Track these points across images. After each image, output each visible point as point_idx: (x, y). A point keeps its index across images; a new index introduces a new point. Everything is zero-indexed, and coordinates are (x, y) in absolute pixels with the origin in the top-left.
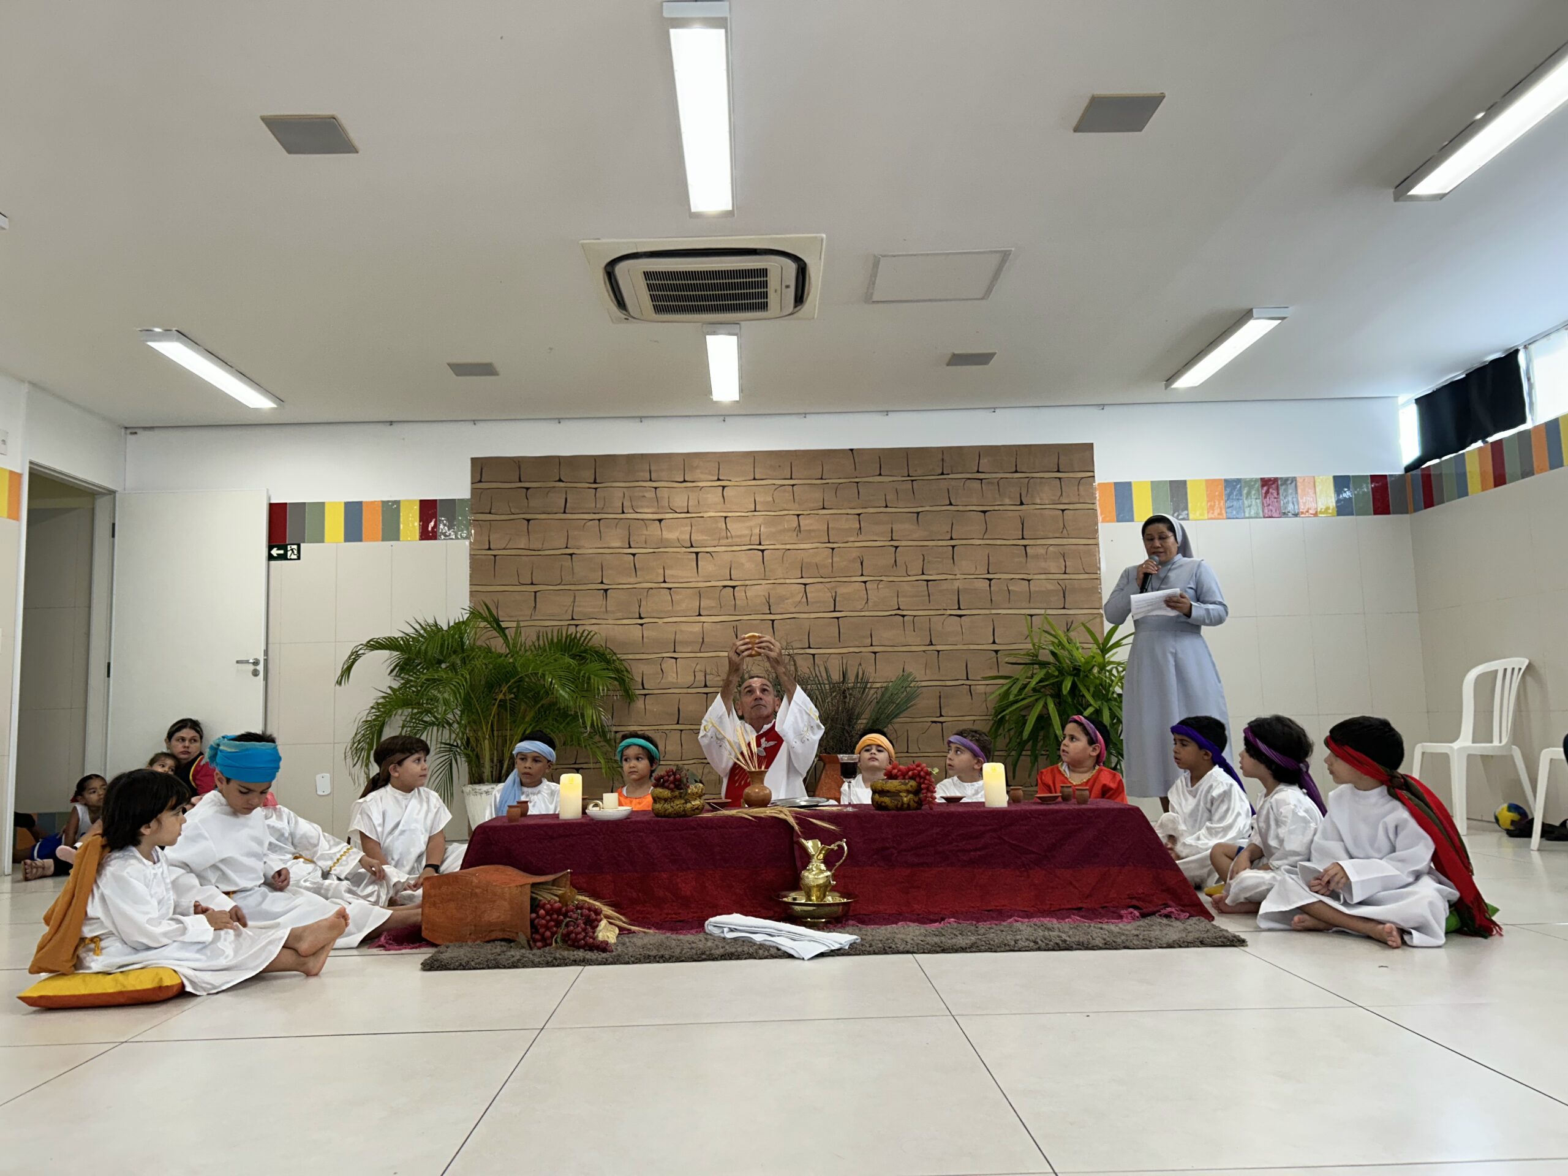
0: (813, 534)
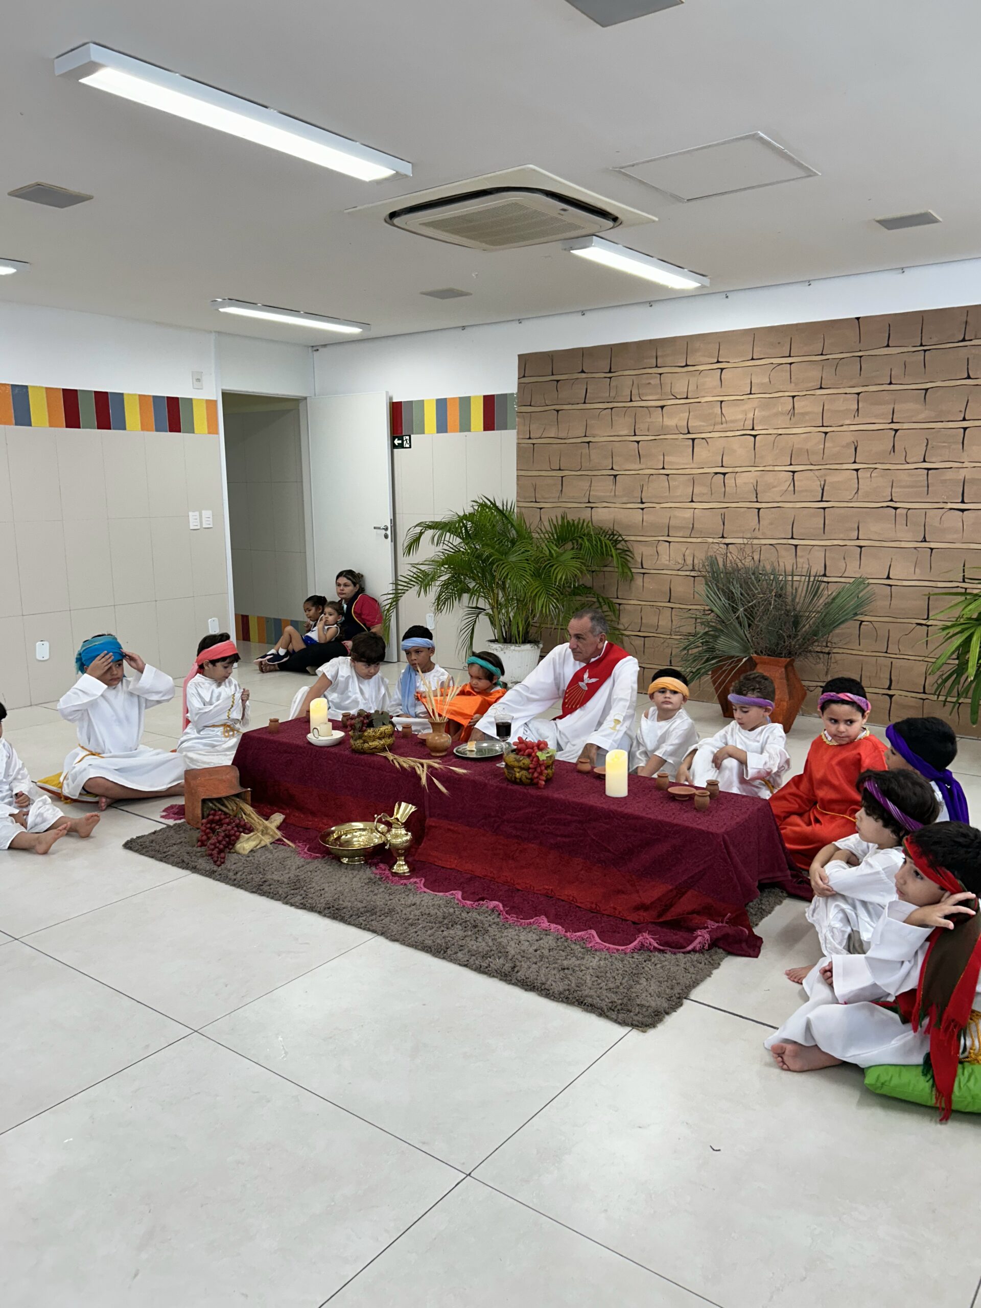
0: (807, 417)
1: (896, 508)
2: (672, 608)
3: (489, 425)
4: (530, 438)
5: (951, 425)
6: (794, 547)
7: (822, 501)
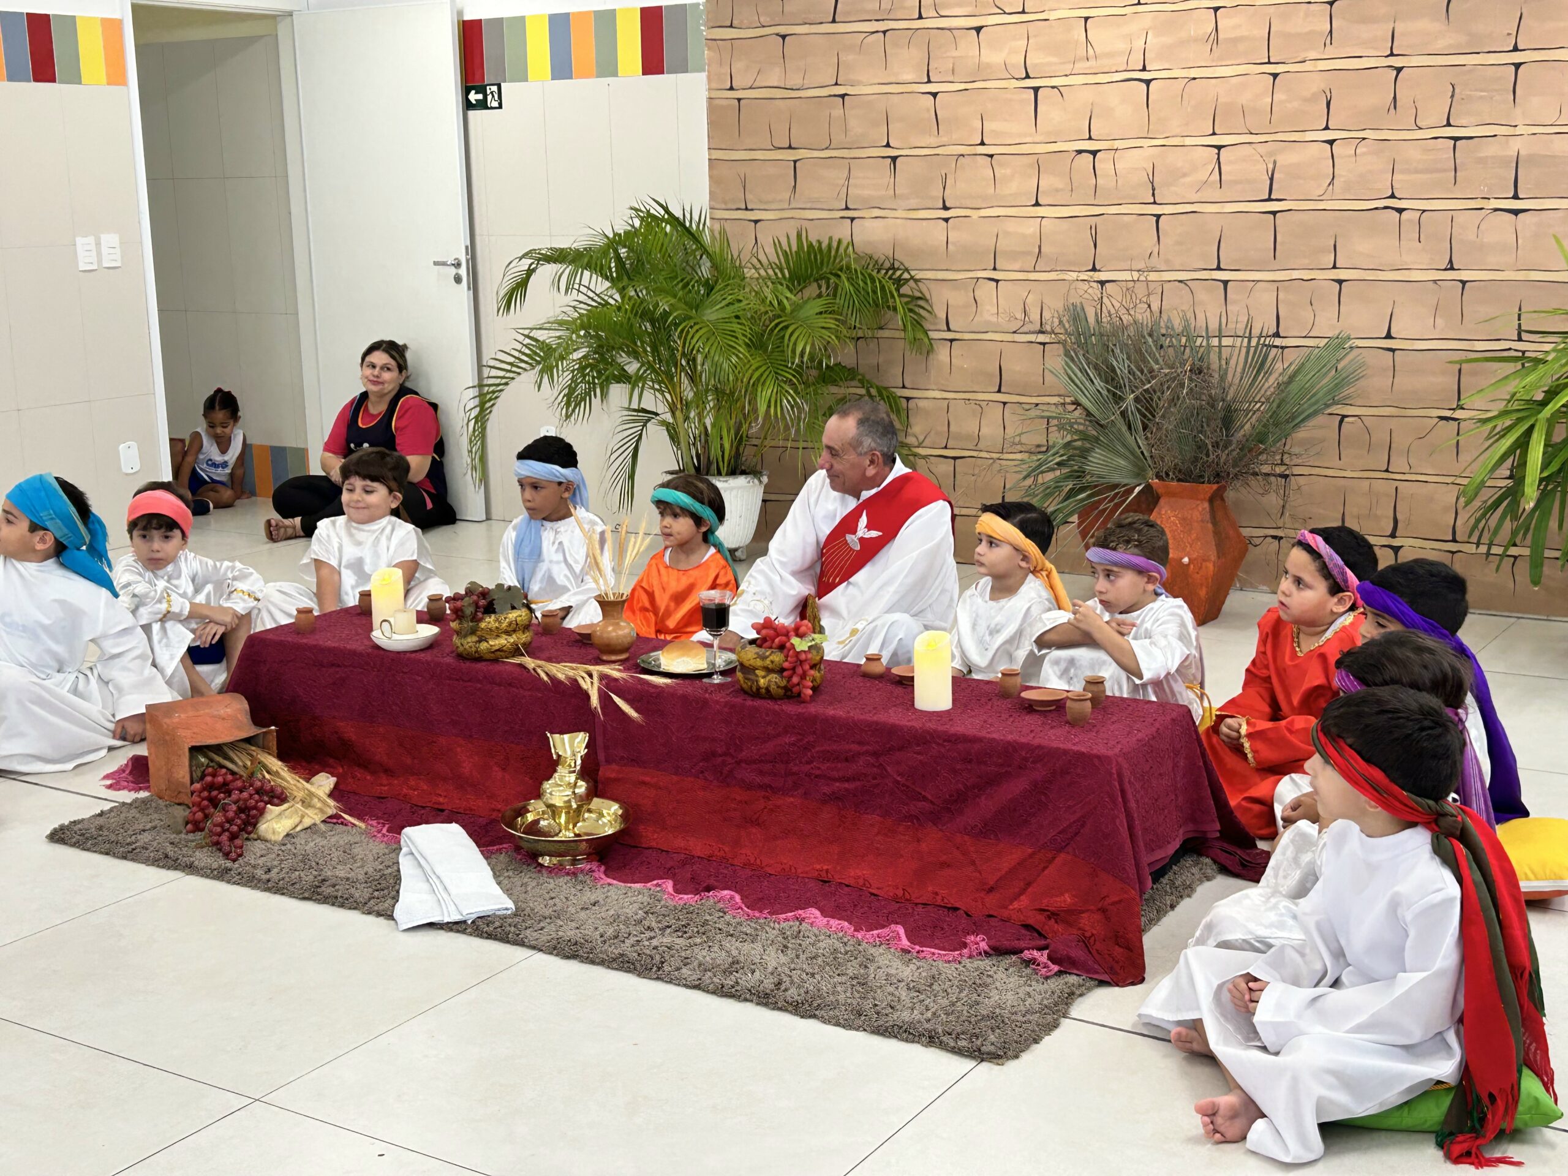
0: (1241, 46)
1: (1400, 211)
2: (1005, 403)
3: (653, 63)
4: (731, 88)
5: (1493, 59)
6: (1221, 285)
7: (1269, 199)
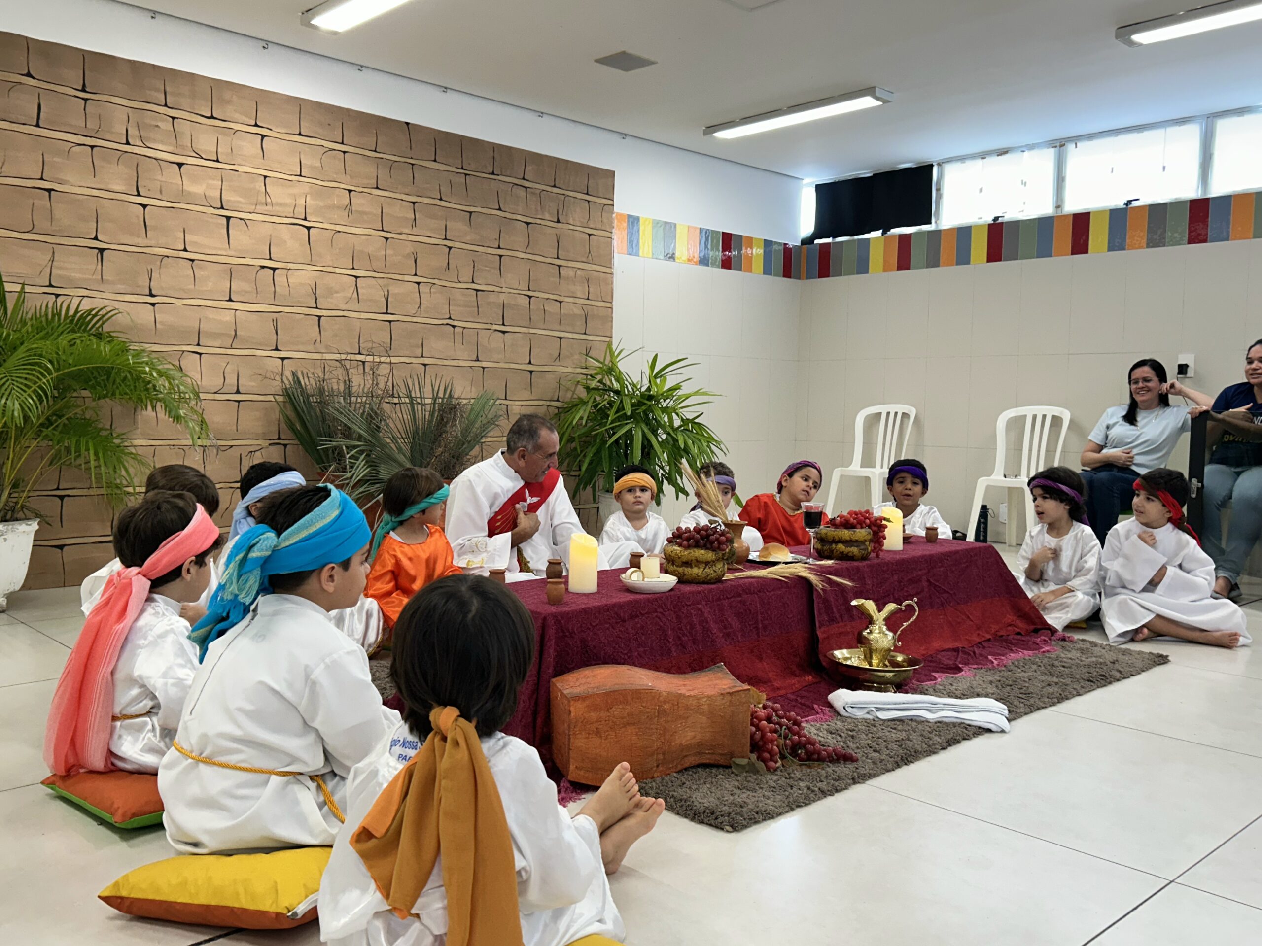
0: (365, 217)
1: (454, 326)
5: (490, 251)
6: (361, 364)
7: (387, 313)
